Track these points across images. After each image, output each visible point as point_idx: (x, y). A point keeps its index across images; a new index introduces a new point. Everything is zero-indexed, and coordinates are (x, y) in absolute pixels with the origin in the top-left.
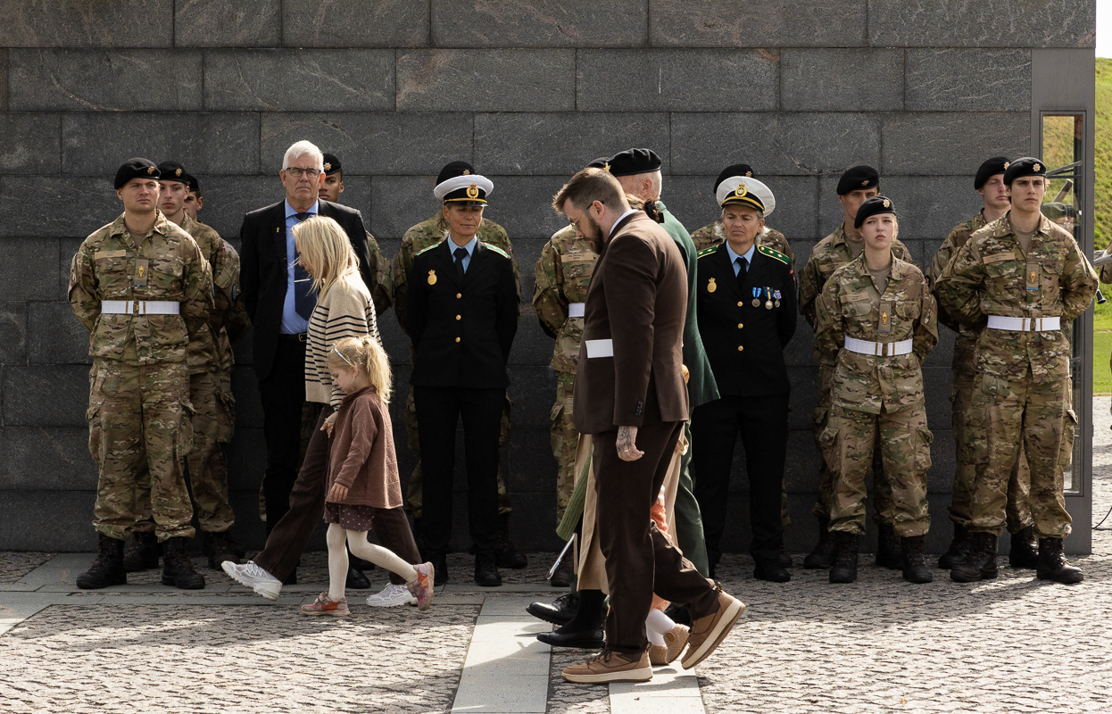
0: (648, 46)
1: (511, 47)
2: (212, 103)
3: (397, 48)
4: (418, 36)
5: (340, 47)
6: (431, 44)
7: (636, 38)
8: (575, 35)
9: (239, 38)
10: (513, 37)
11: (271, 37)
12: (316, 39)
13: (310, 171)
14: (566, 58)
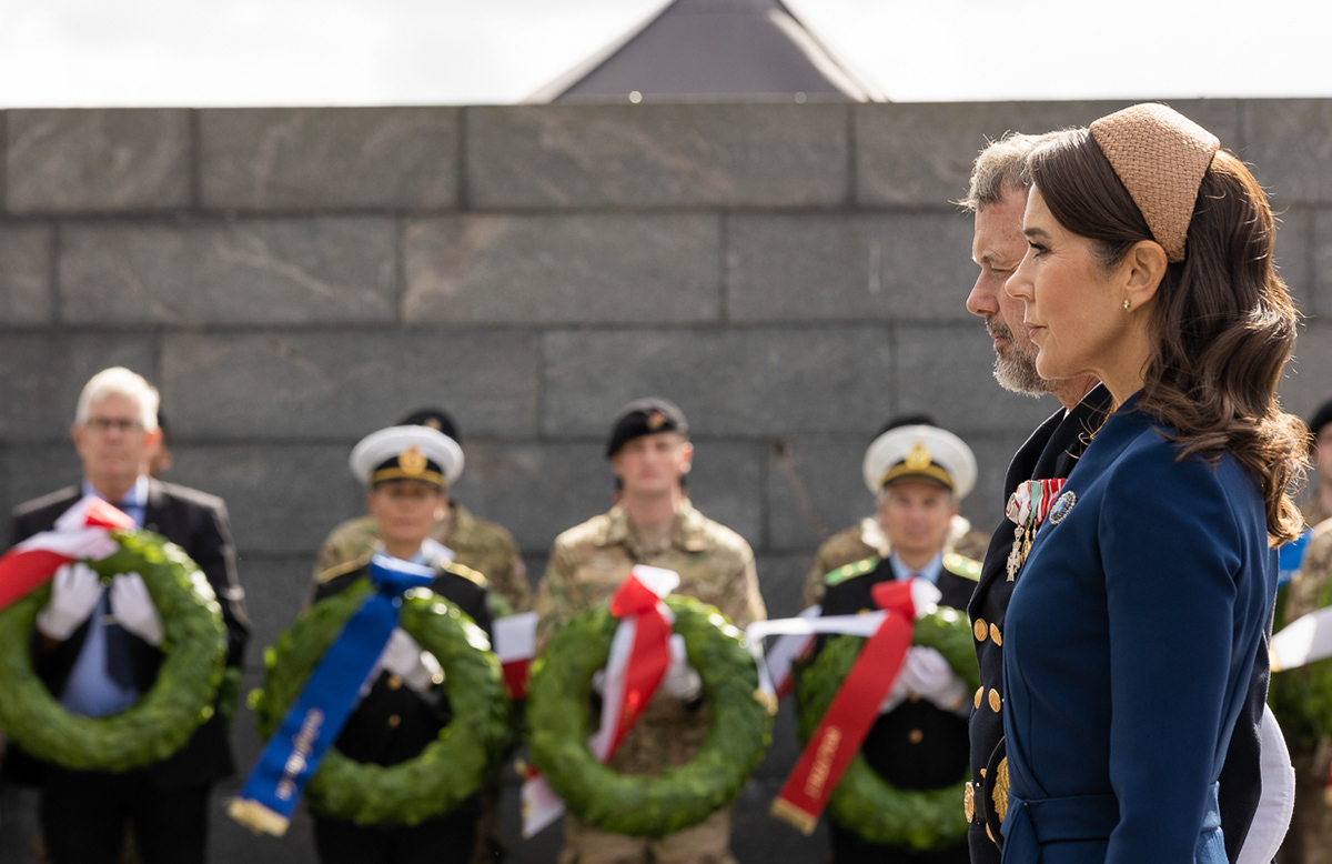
0: (853, 207)
1: (605, 210)
2: (72, 313)
3: (402, 213)
4: (439, 191)
5: (302, 213)
6: (464, 204)
7: (830, 190)
8: (721, 187)
9: (121, 195)
10: (612, 191)
11: (176, 195)
12: (259, 198)
13: (125, 423)
14: (705, 229)
